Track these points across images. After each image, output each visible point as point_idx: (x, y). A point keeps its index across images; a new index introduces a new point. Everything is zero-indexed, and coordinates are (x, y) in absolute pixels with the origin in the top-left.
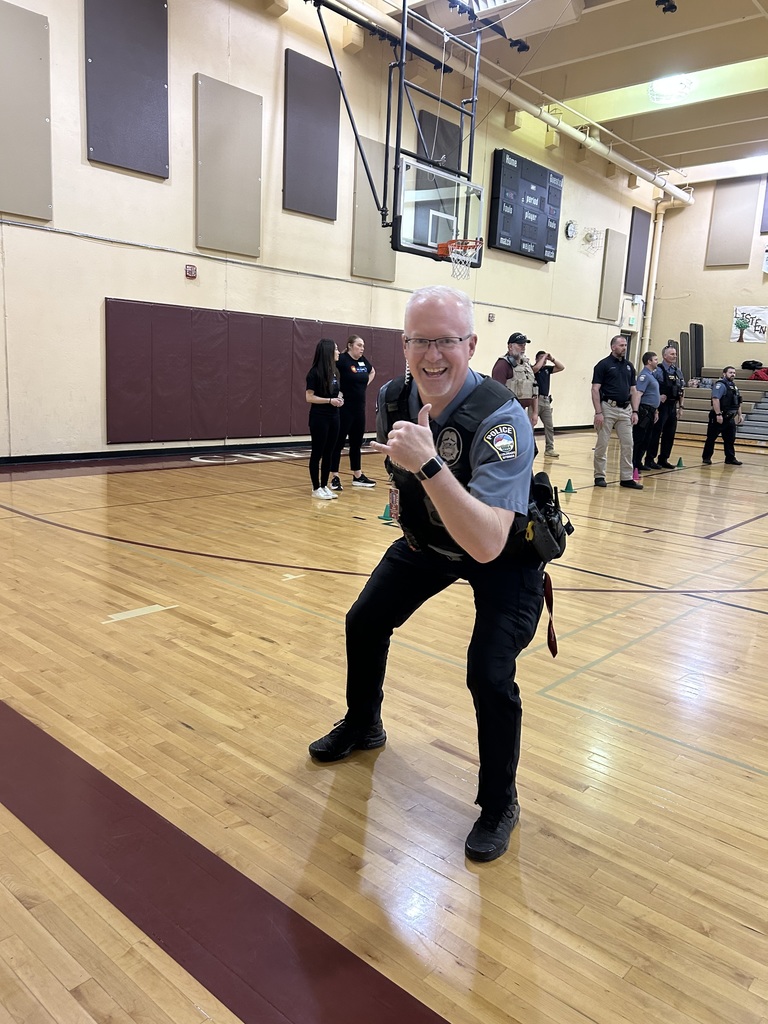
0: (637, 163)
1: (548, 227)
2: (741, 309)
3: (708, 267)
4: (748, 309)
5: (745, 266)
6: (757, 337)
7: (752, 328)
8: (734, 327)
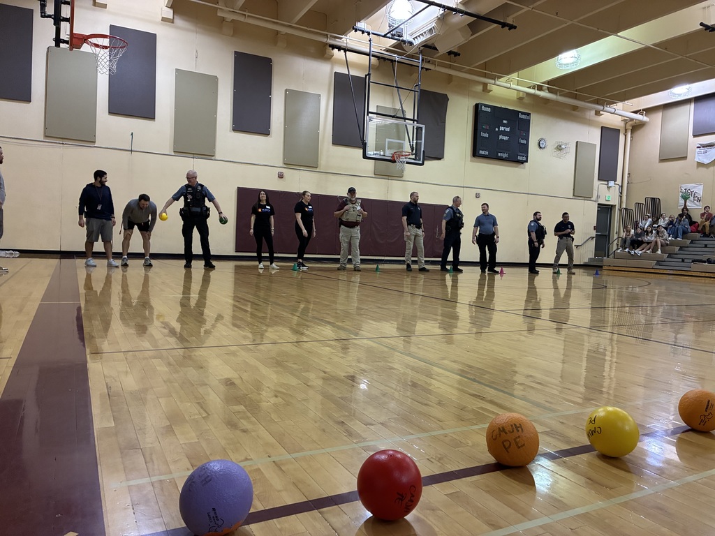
0: (588, 102)
1: (519, 143)
2: (684, 187)
3: (662, 161)
4: (689, 186)
5: (685, 158)
6: (695, 204)
7: (692, 198)
8: (680, 198)
